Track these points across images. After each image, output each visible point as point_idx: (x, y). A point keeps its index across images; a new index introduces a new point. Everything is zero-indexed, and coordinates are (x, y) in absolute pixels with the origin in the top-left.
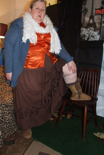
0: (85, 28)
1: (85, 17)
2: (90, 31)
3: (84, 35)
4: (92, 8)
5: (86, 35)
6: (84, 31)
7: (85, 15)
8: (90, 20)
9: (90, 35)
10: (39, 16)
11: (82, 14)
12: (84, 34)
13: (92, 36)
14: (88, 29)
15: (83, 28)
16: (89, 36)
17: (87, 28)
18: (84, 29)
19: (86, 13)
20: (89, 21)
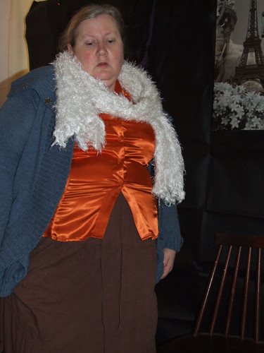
0: (229, 81)
1: (227, 42)
2: (249, 95)
3: (227, 108)
4: (253, 10)
5: (234, 107)
6: (227, 93)
7: (226, 35)
8: (246, 52)
9: (251, 108)
10: (100, 65)
11: (218, 31)
12: (226, 105)
13: (257, 114)
14: (242, 88)
15: (220, 81)
16: (246, 111)
17: (235, 81)
18: (227, 85)
19: (232, 29)
20: (244, 58)
